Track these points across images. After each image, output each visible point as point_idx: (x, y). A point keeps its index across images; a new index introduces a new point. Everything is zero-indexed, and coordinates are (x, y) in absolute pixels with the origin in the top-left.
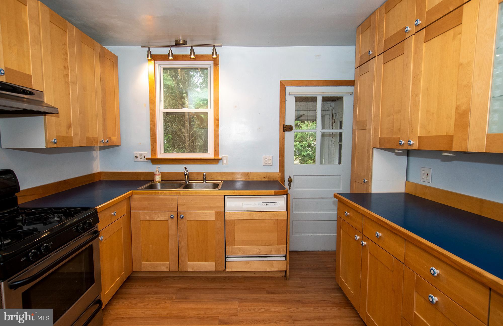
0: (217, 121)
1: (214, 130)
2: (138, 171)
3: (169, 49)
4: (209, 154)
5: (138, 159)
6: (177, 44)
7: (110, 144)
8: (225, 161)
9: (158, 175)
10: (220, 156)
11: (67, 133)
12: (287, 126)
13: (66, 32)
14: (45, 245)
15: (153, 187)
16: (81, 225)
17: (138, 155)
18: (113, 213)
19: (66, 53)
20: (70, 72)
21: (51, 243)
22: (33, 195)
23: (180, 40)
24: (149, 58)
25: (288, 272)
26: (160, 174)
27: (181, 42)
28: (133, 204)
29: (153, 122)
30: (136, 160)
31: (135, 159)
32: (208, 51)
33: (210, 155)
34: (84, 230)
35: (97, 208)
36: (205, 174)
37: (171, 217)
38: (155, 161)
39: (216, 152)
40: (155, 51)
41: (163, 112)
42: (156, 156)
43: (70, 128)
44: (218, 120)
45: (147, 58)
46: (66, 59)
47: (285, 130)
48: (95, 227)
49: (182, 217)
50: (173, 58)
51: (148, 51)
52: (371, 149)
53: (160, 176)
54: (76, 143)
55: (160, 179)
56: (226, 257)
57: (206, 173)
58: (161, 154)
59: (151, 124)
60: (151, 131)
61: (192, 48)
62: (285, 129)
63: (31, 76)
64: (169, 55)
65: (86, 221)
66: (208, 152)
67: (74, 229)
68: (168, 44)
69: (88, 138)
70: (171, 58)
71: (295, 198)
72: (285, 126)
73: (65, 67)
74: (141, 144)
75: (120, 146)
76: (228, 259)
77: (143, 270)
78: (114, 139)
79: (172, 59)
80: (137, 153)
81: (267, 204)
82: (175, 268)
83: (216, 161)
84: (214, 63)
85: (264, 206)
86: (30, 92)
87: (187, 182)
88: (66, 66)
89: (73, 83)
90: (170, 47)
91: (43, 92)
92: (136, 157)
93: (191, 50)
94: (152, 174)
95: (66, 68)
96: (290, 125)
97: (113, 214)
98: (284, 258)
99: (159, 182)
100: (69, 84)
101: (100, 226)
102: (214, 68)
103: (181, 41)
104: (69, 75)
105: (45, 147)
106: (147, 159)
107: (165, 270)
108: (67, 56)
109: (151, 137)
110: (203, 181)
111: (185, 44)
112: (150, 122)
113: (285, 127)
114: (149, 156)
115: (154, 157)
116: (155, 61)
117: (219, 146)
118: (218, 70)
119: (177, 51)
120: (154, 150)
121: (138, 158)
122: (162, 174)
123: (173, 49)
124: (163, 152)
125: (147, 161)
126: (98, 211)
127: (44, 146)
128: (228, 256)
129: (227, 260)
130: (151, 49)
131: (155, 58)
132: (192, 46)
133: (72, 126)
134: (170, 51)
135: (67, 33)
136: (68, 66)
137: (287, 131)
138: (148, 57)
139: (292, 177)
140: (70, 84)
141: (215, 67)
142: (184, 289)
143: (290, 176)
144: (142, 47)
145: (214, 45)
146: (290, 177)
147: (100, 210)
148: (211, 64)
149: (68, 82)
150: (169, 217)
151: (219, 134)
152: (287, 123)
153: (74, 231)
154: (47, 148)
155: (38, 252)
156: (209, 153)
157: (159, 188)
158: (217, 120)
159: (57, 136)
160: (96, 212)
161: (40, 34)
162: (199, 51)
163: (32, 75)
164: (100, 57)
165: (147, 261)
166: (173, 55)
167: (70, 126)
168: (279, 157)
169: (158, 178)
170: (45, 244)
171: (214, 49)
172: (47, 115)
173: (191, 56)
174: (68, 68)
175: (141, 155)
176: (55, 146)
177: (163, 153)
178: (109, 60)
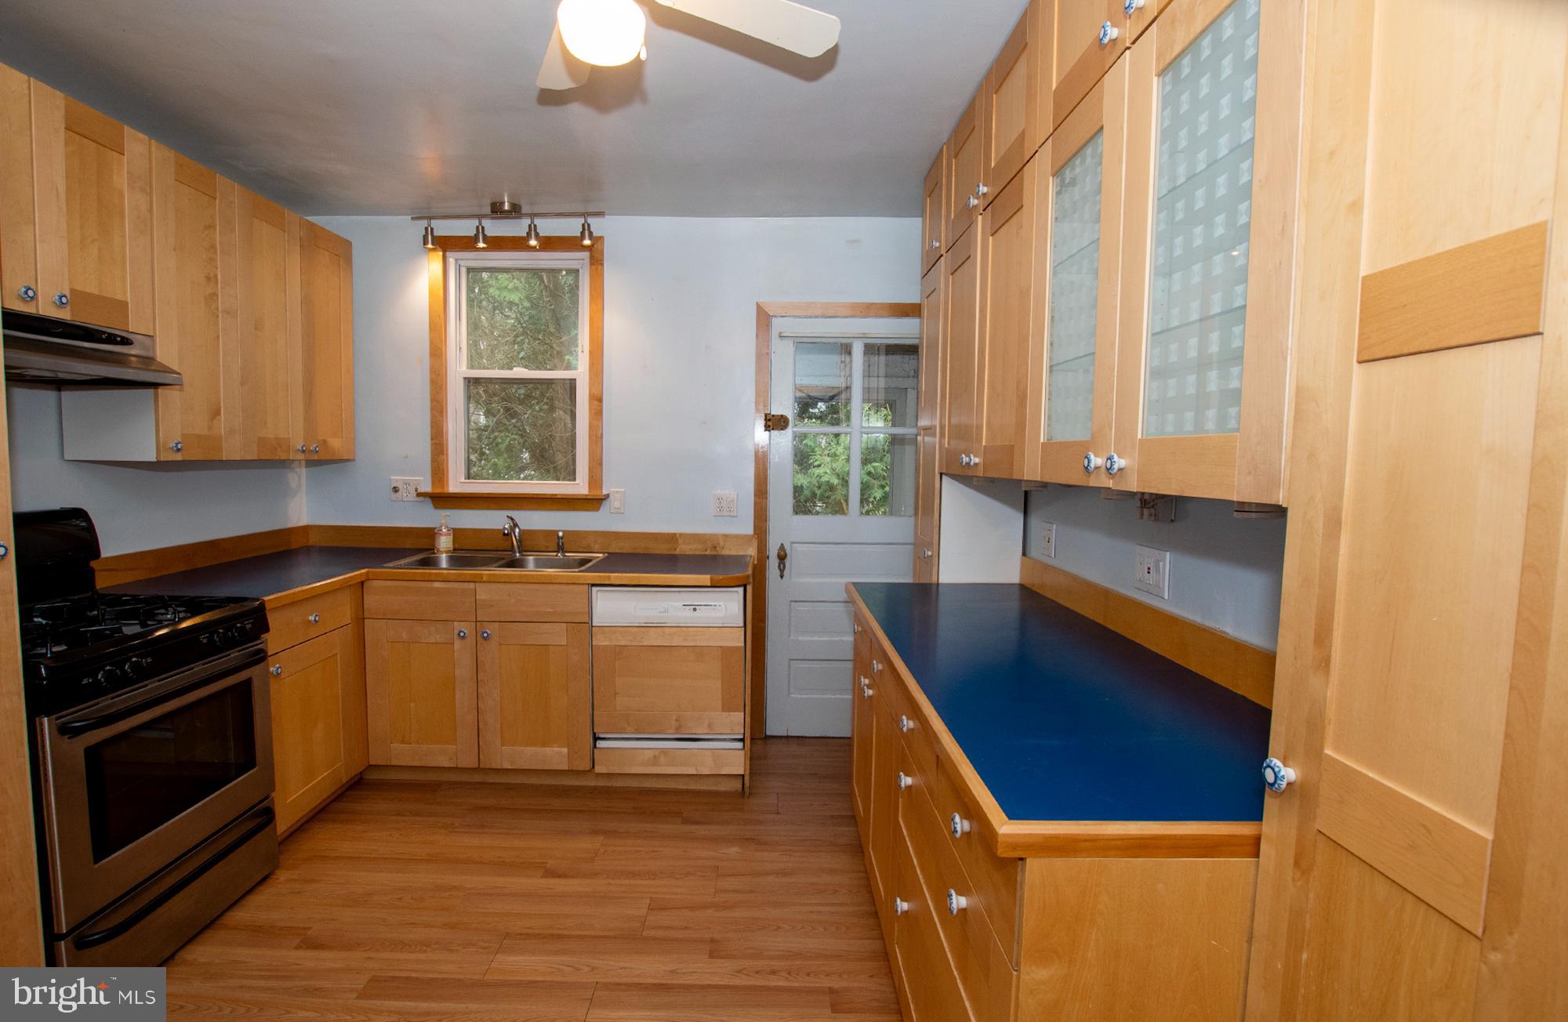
0: (596, 403)
1: (590, 424)
2: (399, 526)
3: (476, 222)
4: (578, 484)
5: (398, 495)
6: (496, 210)
7: (323, 456)
8: (617, 504)
9: (446, 535)
10: (605, 492)
11: (210, 428)
12: (773, 416)
13: (215, 199)
14: (134, 659)
15: (429, 562)
16: (221, 631)
17: (399, 485)
18: (312, 618)
19: (213, 246)
20: (222, 288)
21: (149, 660)
22: (132, 569)
23: (503, 203)
24: (430, 246)
25: (747, 778)
26: (451, 532)
27: (506, 207)
28: (370, 600)
29: (438, 402)
30: (394, 496)
31: (393, 494)
32: (570, 227)
33: (580, 486)
34: (230, 644)
35: (266, 598)
36: (561, 534)
37: (459, 635)
38: (442, 500)
39: (595, 479)
40: (443, 228)
41: (465, 378)
42: (443, 487)
43: (218, 417)
44: (600, 400)
45: (424, 244)
46: (212, 260)
47: (769, 426)
48: (259, 642)
49: (485, 635)
50: (485, 246)
51: (426, 229)
52: (937, 476)
53: (452, 537)
54: (232, 451)
55: (450, 546)
56: (596, 739)
57: (563, 531)
58: (457, 483)
59: (432, 409)
60: (432, 427)
61: (532, 222)
62: (770, 423)
63: (127, 303)
64: (475, 239)
65: (235, 625)
66: (575, 479)
67: (203, 638)
68: (476, 211)
69: (262, 441)
70: (481, 245)
71: (796, 601)
72: (768, 418)
73: (208, 279)
74: (407, 457)
75: (354, 460)
76: (601, 744)
77: (395, 762)
78: (335, 443)
79: (484, 248)
80: (397, 479)
81: (695, 610)
82: (469, 761)
83: (592, 502)
84: (592, 257)
85: (688, 613)
86: (123, 338)
87: (518, 555)
88: (212, 275)
89: (228, 313)
90: (480, 217)
91: (152, 336)
92: (396, 490)
93: (530, 226)
94: (431, 534)
95: (211, 279)
96: (782, 416)
97: (310, 618)
98: (740, 745)
99: (447, 552)
100: (218, 316)
101: (272, 641)
102: (591, 269)
103: (506, 204)
104: (218, 296)
105: (155, 460)
106: (419, 495)
107: (446, 764)
108: (215, 253)
109: (432, 439)
110: (555, 554)
111: (516, 211)
112: (432, 401)
113: (769, 420)
114: (427, 488)
115: (438, 491)
116: (444, 252)
117: (601, 464)
118: (602, 275)
119: (496, 228)
120: (439, 471)
121: (399, 493)
122: (457, 534)
123: (486, 223)
124: (464, 478)
125: (422, 499)
126: (268, 607)
127: (151, 456)
128: (602, 736)
129: (598, 746)
130: (434, 223)
131: (446, 244)
132: (533, 216)
133: (222, 413)
134: (480, 229)
135: (217, 201)
136: (216, 276)
137: (773, 429)
138: (425, 242)
139: (787, 547)
140: (220, 315)
141: (594, 267)
142: (485, 808)
143: (782, 544)
144: (412, 218)
145: (585, 215)
146: (782, 547)
147: (274, 605)
148: (584, 259)
149: (216, 311)
150: (456, 636)
151: (602, 434)
152: (776, 411)
153: (205, 641)
154: (159, 462)
155: (118, 671)
156: (577, 482)
157: (444, 564)
158: (597, 399)
159: (183, 435)
160: (262, 608)
161: (151, 211)
162: (549, 227)
163: (129, 301)
164: (301, 246)
165: (403, 742)
166: (486, 239)
167: (217, 413)
168: (755, 495)
169: (445, 542)
170: (135, 657)
171: (586, 225)
172: (161, 387)
173: (528, 240)
174: (217, 280)
175: (407, 483)
176: (178, 457)
177: (463, 480)
178: (327, 253)
